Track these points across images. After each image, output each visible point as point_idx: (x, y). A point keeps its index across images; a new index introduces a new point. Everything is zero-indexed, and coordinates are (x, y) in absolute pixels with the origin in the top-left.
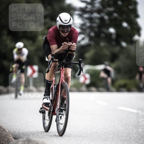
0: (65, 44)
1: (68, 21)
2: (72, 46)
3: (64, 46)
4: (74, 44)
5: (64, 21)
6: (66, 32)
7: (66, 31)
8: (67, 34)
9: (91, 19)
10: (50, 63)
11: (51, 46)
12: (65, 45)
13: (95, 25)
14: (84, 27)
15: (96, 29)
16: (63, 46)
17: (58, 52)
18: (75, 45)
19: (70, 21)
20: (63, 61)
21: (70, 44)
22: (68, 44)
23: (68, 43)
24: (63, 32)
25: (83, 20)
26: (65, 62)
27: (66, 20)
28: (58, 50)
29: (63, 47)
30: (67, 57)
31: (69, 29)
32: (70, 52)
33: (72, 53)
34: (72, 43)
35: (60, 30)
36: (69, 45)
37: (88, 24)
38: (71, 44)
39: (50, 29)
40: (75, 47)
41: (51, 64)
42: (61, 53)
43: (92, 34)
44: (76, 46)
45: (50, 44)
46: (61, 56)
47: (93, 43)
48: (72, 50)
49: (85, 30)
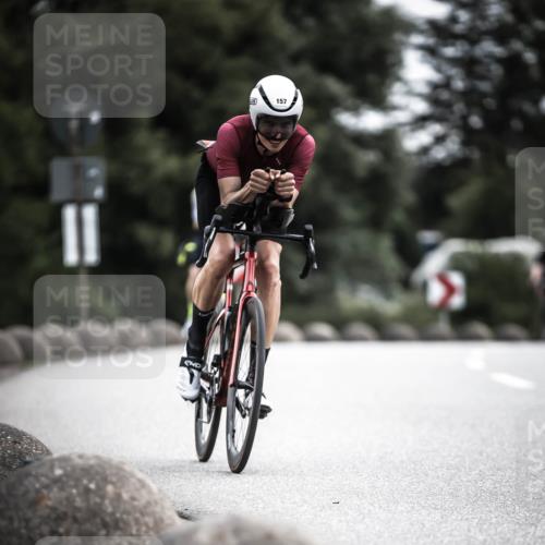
0: (257, 175)
1: (288, 105)
2: (282, 181)
3: (257, 182)
4: (289, 175)
5: (274, 103)
6: (281, 140)
7: (279, 136)
8: (282, 145)
9: (469, 65)
10: (208, 235)
11: (219, 181)
12: (259, 179)
13: (485, 86)
14: (445, 95)
15: (491, 103)
16: (253, 180)
17: (238, 199)
18: (290, 179)
19: (293, 104)
20: (255, 229)
21: (275, 174)
22: (267, 175)
23: (268, 171)
24: (270, 138)
25: (438, 69)
26: (259, 232)
27: (281, 101)
28: (238, 194)
29: (251, 185)
30: (266, 217)
31: (290, 130)
32: (275, 202)
33: (281, 204)
34: (282, 173)
35: (262, 129)
36: (270, 179)
37: (459, 84)
38: (278, 176)
39: (225, 124)
40: (292, 184)
41: (211, 237)
42: (248, 204)
43: (476, 121)
44: (293, 181)
45: (218, 172)
46: (247, 213)
47: (476, 155)
48: (282, 194)
49: (448, 105)
